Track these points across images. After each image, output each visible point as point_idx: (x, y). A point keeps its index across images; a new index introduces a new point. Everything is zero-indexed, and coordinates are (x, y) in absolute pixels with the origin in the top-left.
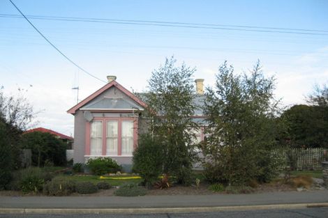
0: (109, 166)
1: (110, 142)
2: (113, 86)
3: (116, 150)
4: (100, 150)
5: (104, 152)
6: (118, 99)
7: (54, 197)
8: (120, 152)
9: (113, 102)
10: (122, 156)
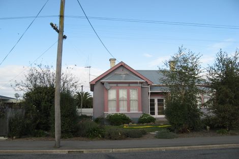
0: (124, 119)
1: (121, 103)
2: (122, 65)
3: (126, 108)
4: (115, 109)
5: (118, 109)
6: (125, 74)
7: (116, 141)
8: (129, 109)
9: (123, 76)
10: (131, 112)
